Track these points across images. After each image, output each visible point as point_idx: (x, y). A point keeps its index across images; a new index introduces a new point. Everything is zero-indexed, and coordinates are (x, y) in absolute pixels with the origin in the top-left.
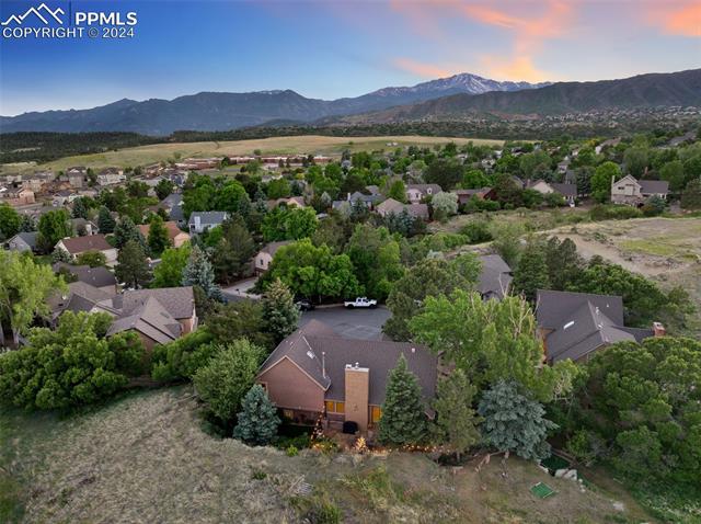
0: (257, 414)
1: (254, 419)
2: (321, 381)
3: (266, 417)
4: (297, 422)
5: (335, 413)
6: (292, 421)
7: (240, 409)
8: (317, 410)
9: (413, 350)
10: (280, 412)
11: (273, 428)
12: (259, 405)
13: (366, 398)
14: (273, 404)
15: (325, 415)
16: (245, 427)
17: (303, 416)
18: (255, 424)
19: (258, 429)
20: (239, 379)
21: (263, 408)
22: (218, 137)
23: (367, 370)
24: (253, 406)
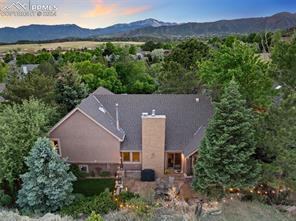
0: (45, 173)
1: (40, 180)
2: (116, 132)
3: (57, 176)
4: (94, 175)
5: (131, 162)
6: (88, 175)
7: (25, 169)
8: (112, 162)
9: (197, 100)
10: (74, 168)
11: (66, 187)
12: (46, 162)
13: (163, 145)
14: (65, 160)
15: (122, 166)
16: (31, 190)
17: (98, 169)
18: (43, 186)
19: (46, 191)
20: (23, 135)
21: (52, 165)
22: (40, 42)
23: (164, 117)
24: (39, 163)
